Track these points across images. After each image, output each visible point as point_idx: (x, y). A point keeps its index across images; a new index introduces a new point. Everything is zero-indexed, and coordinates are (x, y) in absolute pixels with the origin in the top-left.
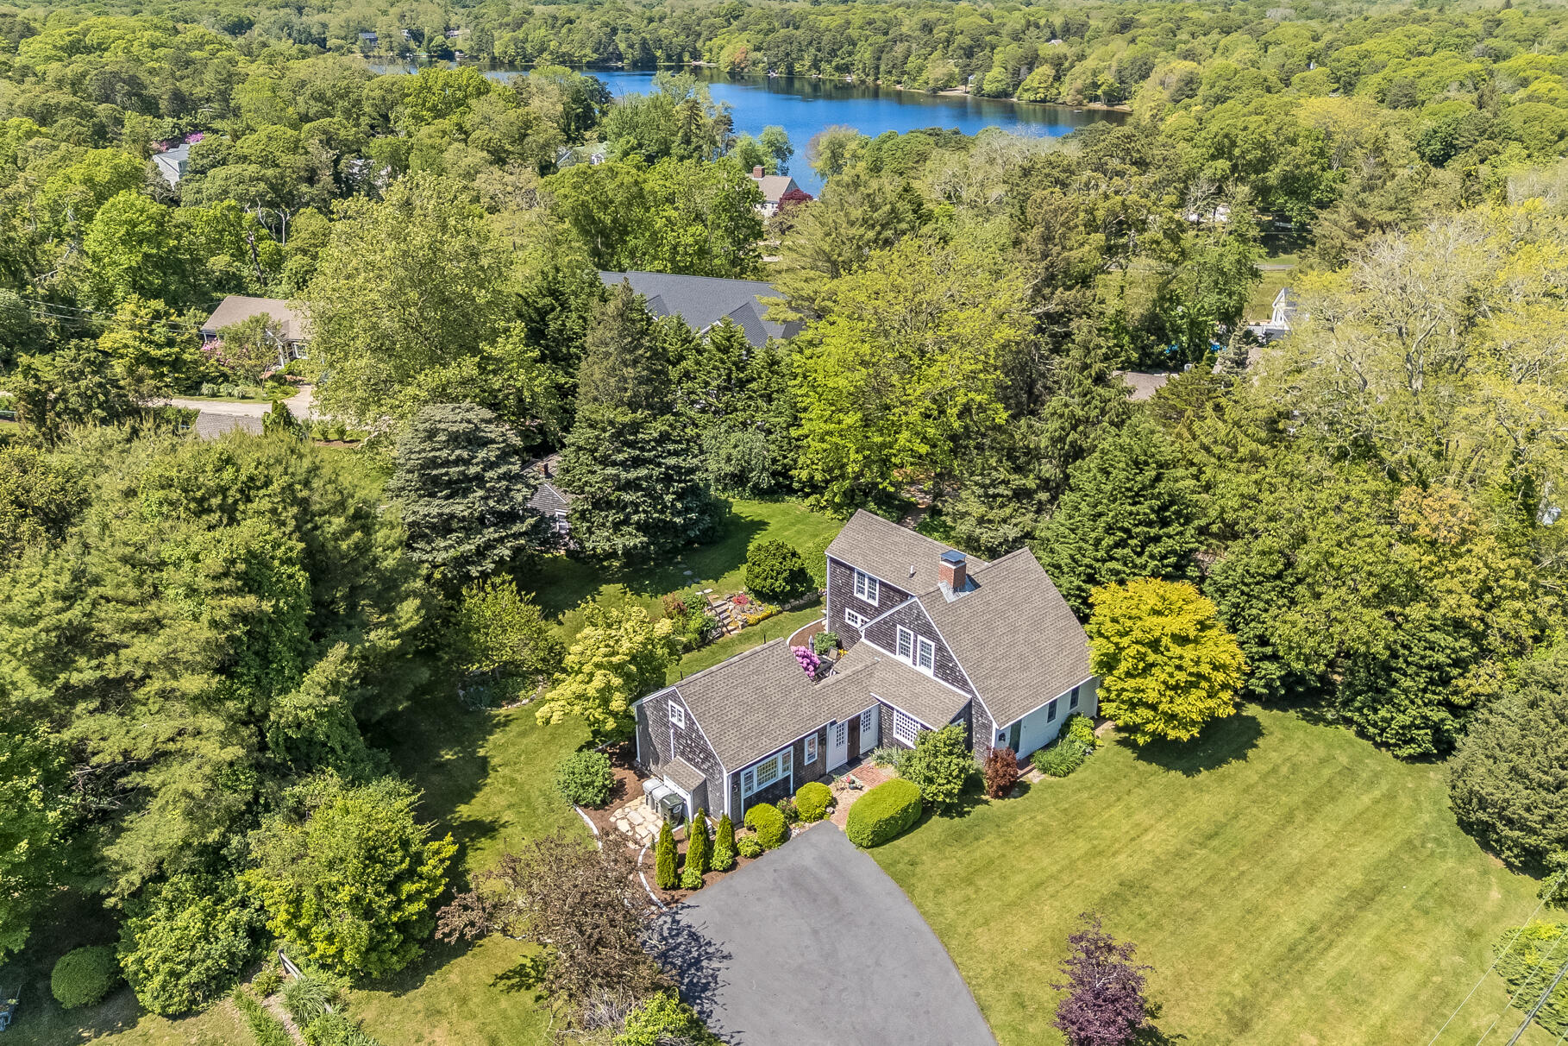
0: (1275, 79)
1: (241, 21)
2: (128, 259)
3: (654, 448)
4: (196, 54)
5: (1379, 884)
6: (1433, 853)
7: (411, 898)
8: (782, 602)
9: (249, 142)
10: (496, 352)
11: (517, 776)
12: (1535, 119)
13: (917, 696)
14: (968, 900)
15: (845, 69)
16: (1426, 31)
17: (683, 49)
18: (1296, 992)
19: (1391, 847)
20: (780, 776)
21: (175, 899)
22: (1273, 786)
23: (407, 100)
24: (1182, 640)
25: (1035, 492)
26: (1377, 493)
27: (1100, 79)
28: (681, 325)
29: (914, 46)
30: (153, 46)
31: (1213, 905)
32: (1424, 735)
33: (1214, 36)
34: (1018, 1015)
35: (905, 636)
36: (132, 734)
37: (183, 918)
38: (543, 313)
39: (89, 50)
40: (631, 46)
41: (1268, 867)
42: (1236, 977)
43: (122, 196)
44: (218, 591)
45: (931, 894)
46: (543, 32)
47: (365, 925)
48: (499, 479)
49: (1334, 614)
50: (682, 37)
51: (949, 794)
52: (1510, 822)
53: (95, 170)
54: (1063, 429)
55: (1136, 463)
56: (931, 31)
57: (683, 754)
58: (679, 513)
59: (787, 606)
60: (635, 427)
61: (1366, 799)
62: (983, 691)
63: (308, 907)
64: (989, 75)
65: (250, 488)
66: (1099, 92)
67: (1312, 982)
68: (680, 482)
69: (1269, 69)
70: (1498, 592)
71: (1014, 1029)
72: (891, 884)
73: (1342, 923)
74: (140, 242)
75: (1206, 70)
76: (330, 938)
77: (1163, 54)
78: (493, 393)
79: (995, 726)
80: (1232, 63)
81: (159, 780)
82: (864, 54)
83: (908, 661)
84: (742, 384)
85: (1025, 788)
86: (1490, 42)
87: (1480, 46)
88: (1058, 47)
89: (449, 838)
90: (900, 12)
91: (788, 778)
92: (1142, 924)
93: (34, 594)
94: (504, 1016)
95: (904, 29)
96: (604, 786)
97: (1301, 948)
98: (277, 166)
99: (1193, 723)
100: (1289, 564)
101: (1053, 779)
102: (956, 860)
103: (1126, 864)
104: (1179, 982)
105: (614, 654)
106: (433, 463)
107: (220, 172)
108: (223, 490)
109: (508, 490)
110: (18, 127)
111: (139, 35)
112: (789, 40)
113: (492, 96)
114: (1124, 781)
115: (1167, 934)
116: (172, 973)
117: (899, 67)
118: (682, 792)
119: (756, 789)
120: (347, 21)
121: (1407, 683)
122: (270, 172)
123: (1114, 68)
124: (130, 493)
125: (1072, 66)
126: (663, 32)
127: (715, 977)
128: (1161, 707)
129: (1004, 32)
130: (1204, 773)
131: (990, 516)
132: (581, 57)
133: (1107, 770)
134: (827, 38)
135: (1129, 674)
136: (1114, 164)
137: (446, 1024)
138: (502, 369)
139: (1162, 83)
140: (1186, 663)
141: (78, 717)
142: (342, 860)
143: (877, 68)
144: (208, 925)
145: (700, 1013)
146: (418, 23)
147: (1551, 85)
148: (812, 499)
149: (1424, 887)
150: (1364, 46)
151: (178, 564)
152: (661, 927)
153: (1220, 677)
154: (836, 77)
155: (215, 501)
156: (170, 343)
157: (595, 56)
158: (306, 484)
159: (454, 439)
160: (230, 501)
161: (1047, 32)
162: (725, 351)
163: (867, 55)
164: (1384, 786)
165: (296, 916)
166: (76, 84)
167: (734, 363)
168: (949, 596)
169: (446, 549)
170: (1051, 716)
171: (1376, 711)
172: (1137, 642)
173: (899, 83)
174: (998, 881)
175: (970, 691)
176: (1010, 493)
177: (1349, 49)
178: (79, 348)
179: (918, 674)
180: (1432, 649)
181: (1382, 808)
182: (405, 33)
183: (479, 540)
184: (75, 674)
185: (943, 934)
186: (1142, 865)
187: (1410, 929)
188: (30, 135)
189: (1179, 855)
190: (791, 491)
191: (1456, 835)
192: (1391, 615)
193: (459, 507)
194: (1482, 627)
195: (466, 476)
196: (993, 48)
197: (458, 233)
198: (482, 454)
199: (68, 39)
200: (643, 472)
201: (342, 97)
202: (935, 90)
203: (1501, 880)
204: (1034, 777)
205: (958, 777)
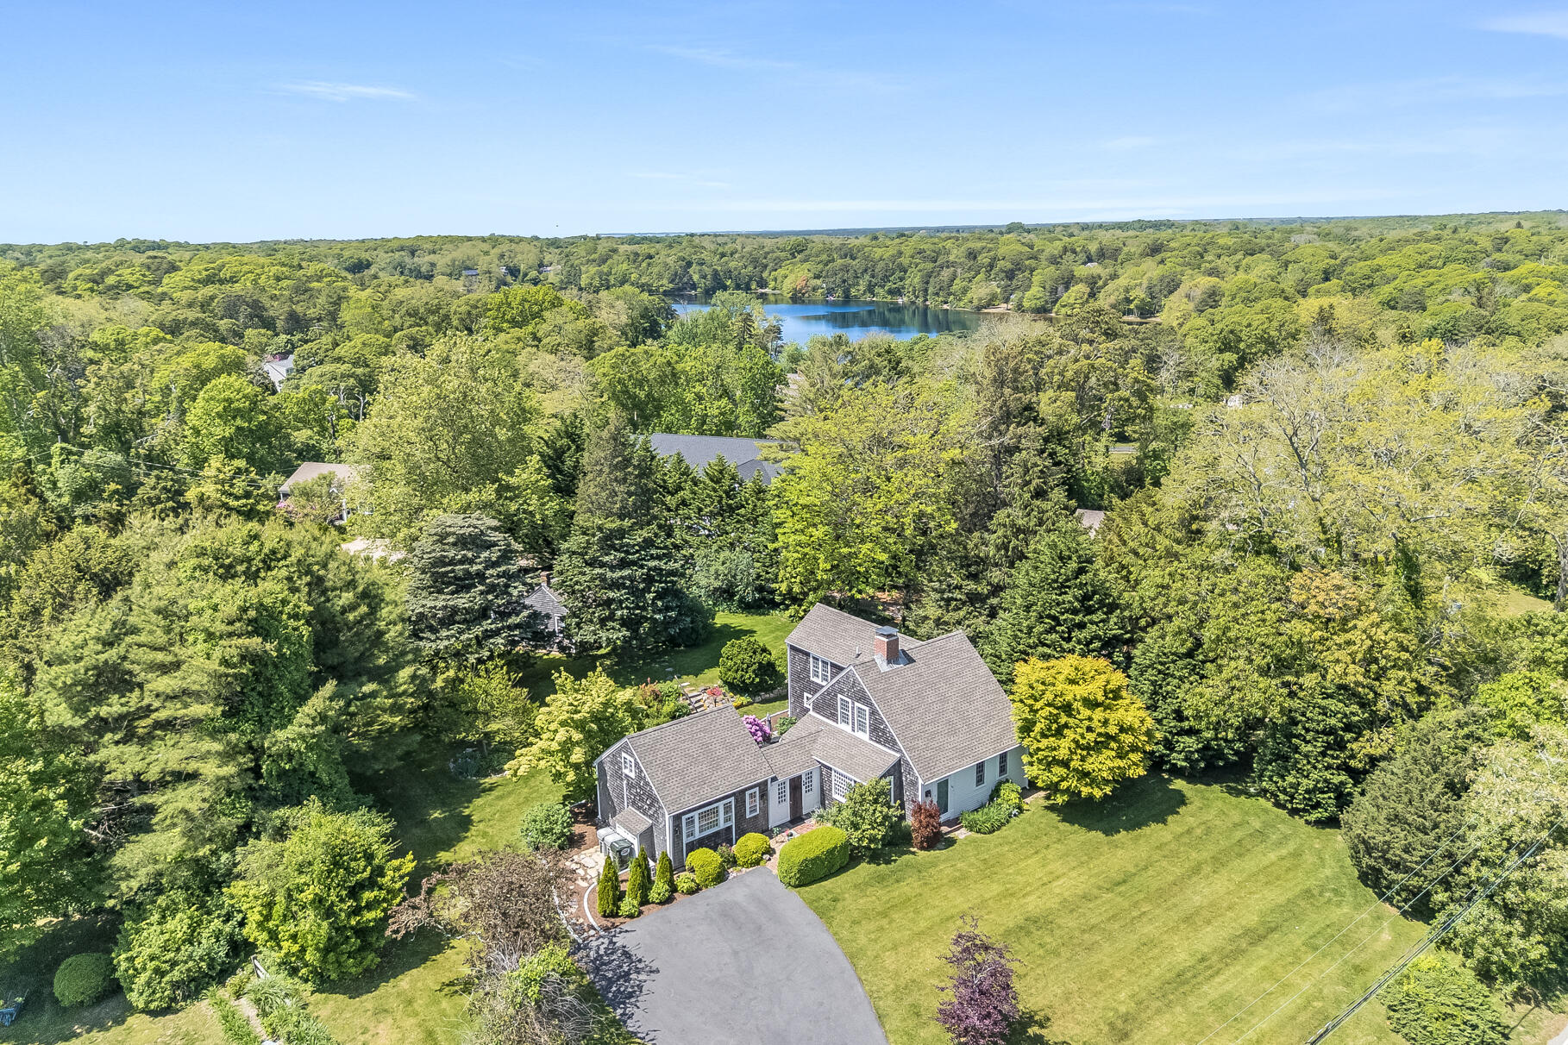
0: (1292, 290)
1: (360, 261)
2: (224, 431)
3: (637, 552)
4: (315, 284)
5: (1273, 925)
6: (1329, 900)
7: (370, 906)
8: (753, 694)
9: (346, 348)
10: (513, 481)
11: (490, 830)
12: (1532, 317)
13: (852, 757)
14: (882, 929)
15: (897, 292)
16: (1437, 248)
17: (751, 279)
18: (1178, 1009)
19: (1290, 895)
20: (722, 825)
21: (168, 908)
22: (1185, 844)
23: (489, 313)
24: (1091, 704)
25: (988, 597)
26: (1274, 578)
27: (1132, 295)
28: (680, 461)
29: (959, 270)
30: (278, 279)
31: (1110, 937)
32: (1328, 798)
33: (1239, 256)
34: (911, 1023)
35: (845, 705)
36: (147, 761)
37: (171, 924)
38: (560, 454)
39: (222, 282)
40: (704, 277)
41: (1168, 909)
42: (1122, 996)
43: (224, 378)
44: (230, 635)
45: (847, 925)
46: (625, 266)
47: (325, 924)
48: (499, 576)
49: (1235, 683)
50: (750, 268)
51: (872, 839)
52: (1396, 866)
53: (203, 359)
54: (1005, 537)
55: (1061, 558)
56: (975, 258)
57: (634, 803)
58: (660, 611)
59: (758, 699)
60: (621, 533)
61: (1272, 856)
62: (909, 750)
63: (278, 910)
64: (1028, 294)
65: (271, 560)
66: (1132, 306)
67: (1194, 1003)
68: (660, 582)
69: (1289, 281)
70: (1383, 662)
71: (907, 1033)
72: (811, 915)
73: (1231, 954)
74: (234, 418)
75: (1227, 285)
76: (294, 937)
77: (1190, 272)
78: (509, 517)
79: (920, 782)
80: (1252, 277)
81: (163, 799)
82: (914, 279)
83: (847, 728)
84: (732, 509)
85: (951, 842)
86: (1497, 256)
87: (1487, 260)
88: (1094, 268)
89: (410, 856)
90: (949, 244)
91: (729, 828)
92: (1041, 952)
93: (79, 640)
94: (443, 1013)
95: (952, 258)
96: (563, 834)
97: (1189, 975)
98: (368, 366)
99: (1106, 782)
100: (1198, 644)
101: (979, 835)
102: (877, 897)
103: (1034, 904)
104: (1067, 999)
105: (577, 712)
106: (441, 562)
107: (318, 370)
108: (249, 560)
109: (507, 586)
110: (147, 335)
111: (266, 269)
112: (846, 269)
113: (564, 308)
114: (1045, 838)
115: (1063, 960)
116: (157, 971)
117: (946, 289)
118: (630, 837)
119: (698, 835)
120: (454, 261)
121: (1305, 748)
122: (360, 371)
123: (1144, 286)
124: (171, 565)
125: (1105, 284)
126: (732, 265)
127: (640, 988)
128: (1072, 764)
129: (1043, 257)
130: (1123, 833)
131: (946, 619)
132: (658, 287)
133: (1029, 829)
134: (881, 264)
135: (1044, 736)
136: (1085, 334)
137: (390, 1021)
138: (517, 496)
139: (1188, 296)
140: (1095, 724)
141: (104, 746)
142: (310, 864)
143: (926, 290)
144: (194, 931)
145: (623, 1015)
146: (515, 261)
147: (1550, 289)
148: (791, 611)
149: (1317, 927)
150: (1376, 262)
151: (200, 612)
152: (598, 947)
153: (1128, 739)
154: (889, 299)
155: (240, 568)
156: (247, 495)
157: (671, 286)
158: (325, 566)
159: (463, 542)
160: (254, 569)
161: (1082, 257)
162: (718, 481)
163: (916, 280)
164: (1292, 846)
165: (268, 918)
166: (205, 306)
167: (725, 492)
168: (884, 666)
169: (448, 638)
170: (980, 780)
171: (1283, 777)
172: (1049, 705)
173: (946, 303)
174: (911, 915)
175: (899, 751)
176: (963, 597)
177: (1362, 264)
178: (158, 478)
179: (856, 738)
180: (1325, 714)
181: (1286, 864)
182: (504, 270)
183: (477, 631)
184: (105, 708)
185: (852, 957)
186: (1048, 905)
187: (1297, 960)
188: (156, 341)
189: (1086, 897)
190: (775, 605)
191: (1355, 887)
192: (1286, 685)
193: (462, 601)
194: (1371, 695)
195: (469, 573)
196: (1032, 271)
197: (486, 380)
198: (485, 554)
199: (205, 273)
200: (626, 572)
201: (433, 313)
202: (979, 308)
203: (1393, 926)
204: (961, 834)
205: (882, 824)
